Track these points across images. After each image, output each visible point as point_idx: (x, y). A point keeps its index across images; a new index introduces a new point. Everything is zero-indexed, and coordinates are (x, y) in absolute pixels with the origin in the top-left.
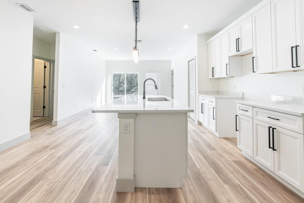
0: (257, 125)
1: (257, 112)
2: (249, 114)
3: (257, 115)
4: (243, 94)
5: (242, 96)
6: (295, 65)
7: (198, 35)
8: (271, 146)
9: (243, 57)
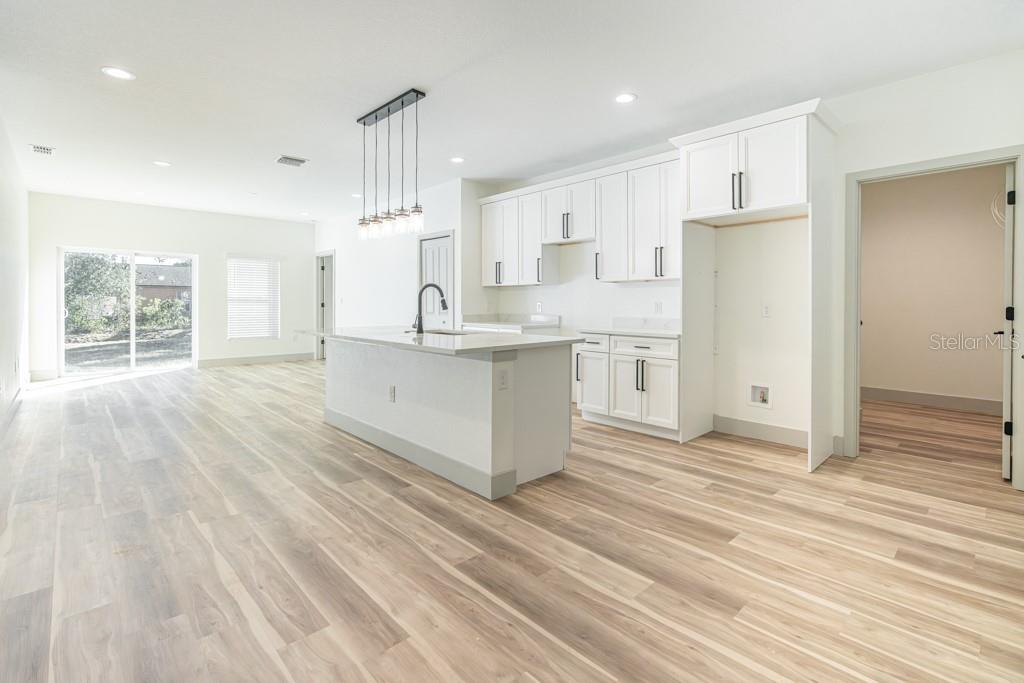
0: (616, 361)
1: (616, 342)
2: (603, 347)
3: (616, 346)
4: (560, 318)
5: (557, 323)
6: (659, 274)
7: (464, 180)
8: (640, 387)
9: (563, 247)
